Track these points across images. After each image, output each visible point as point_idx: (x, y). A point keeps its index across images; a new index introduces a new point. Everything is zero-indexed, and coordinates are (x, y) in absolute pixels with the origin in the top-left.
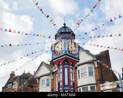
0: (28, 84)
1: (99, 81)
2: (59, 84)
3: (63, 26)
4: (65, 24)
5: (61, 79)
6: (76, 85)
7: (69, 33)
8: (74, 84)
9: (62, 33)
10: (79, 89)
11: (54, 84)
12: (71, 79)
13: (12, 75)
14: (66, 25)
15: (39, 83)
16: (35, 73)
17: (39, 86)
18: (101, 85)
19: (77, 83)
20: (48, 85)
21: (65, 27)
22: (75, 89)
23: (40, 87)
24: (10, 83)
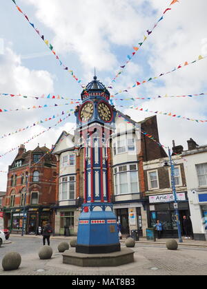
0: (44, 162)
1: (142, 158)
2: (86, 162)
3: (93, 80)
4: (95, 78)
5: (89, 156)
6: (111, 163)
7: (101, 90)
8: (107, 162)
9: (90, 90)
10: (114, 168)
11: (80, 161)
12: (104, 156)
13: (22, 149)
14: (97, 79)
15: (59, 161)
16: (54, 147)
17: (59, 165)
18: (144, 163)
19: (111, 161)
20: (72, 164)
21: (95, 82)
22: (108, 169)
23: (61, 166)
24: (19, 160)
